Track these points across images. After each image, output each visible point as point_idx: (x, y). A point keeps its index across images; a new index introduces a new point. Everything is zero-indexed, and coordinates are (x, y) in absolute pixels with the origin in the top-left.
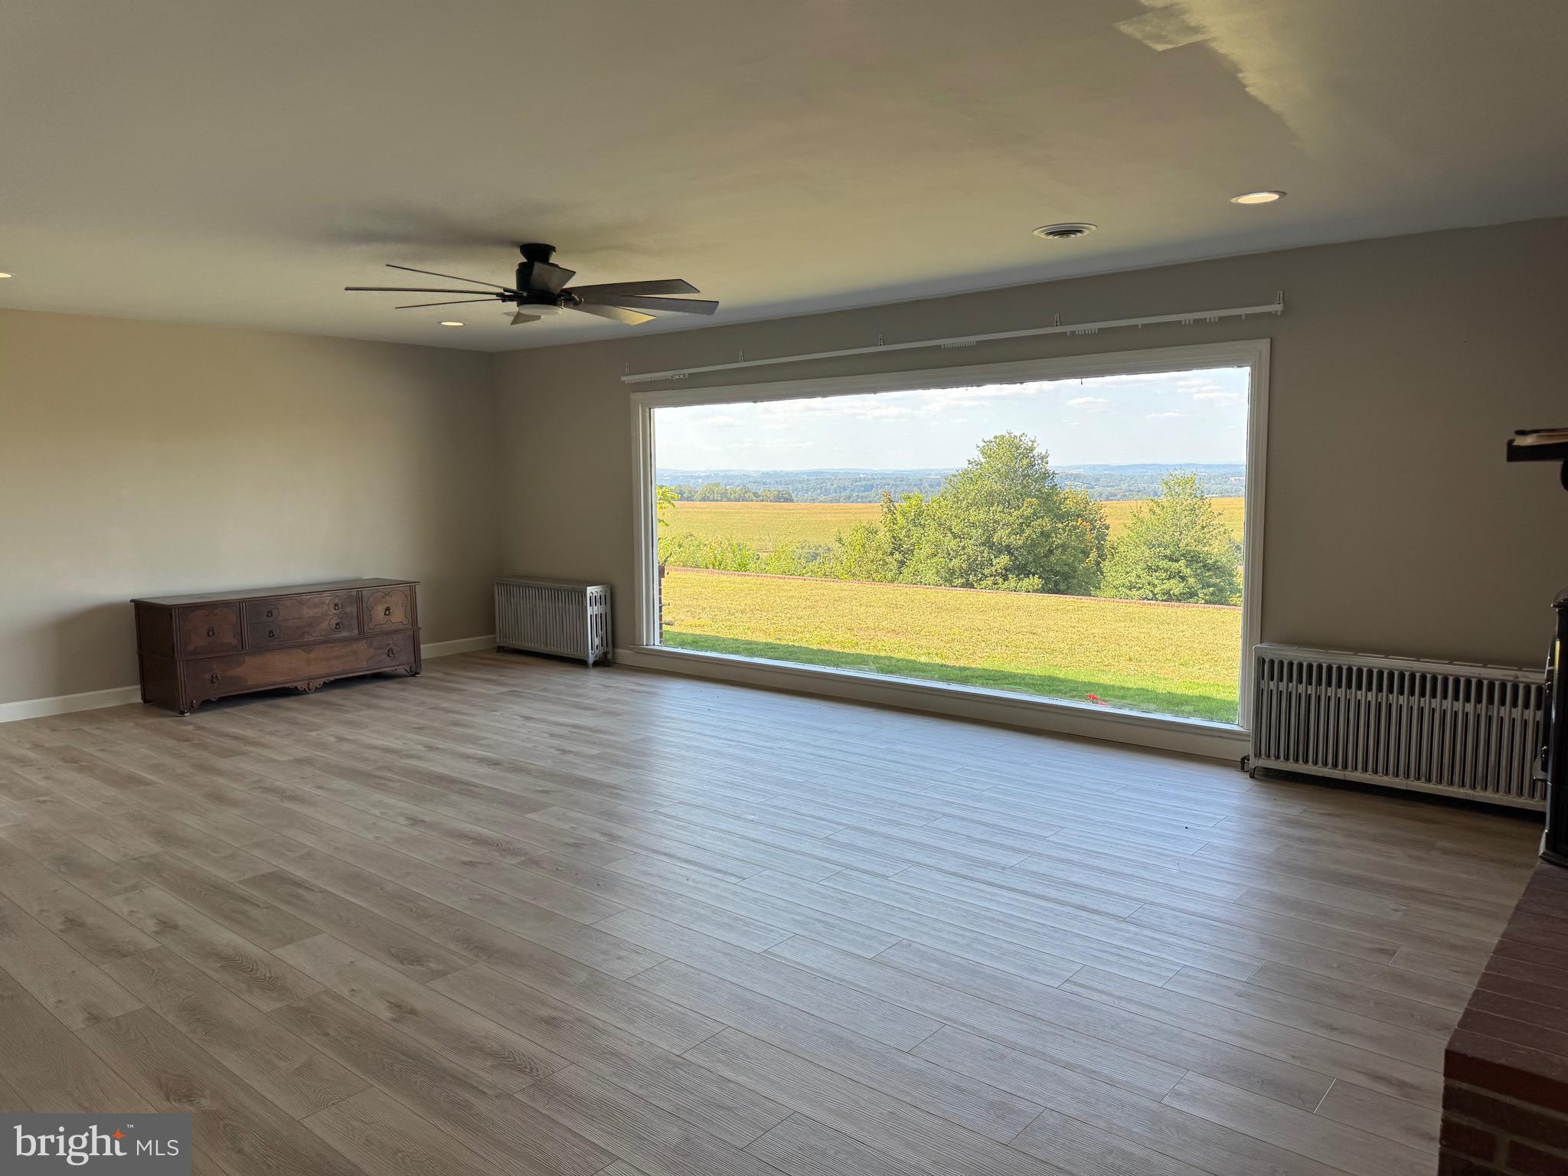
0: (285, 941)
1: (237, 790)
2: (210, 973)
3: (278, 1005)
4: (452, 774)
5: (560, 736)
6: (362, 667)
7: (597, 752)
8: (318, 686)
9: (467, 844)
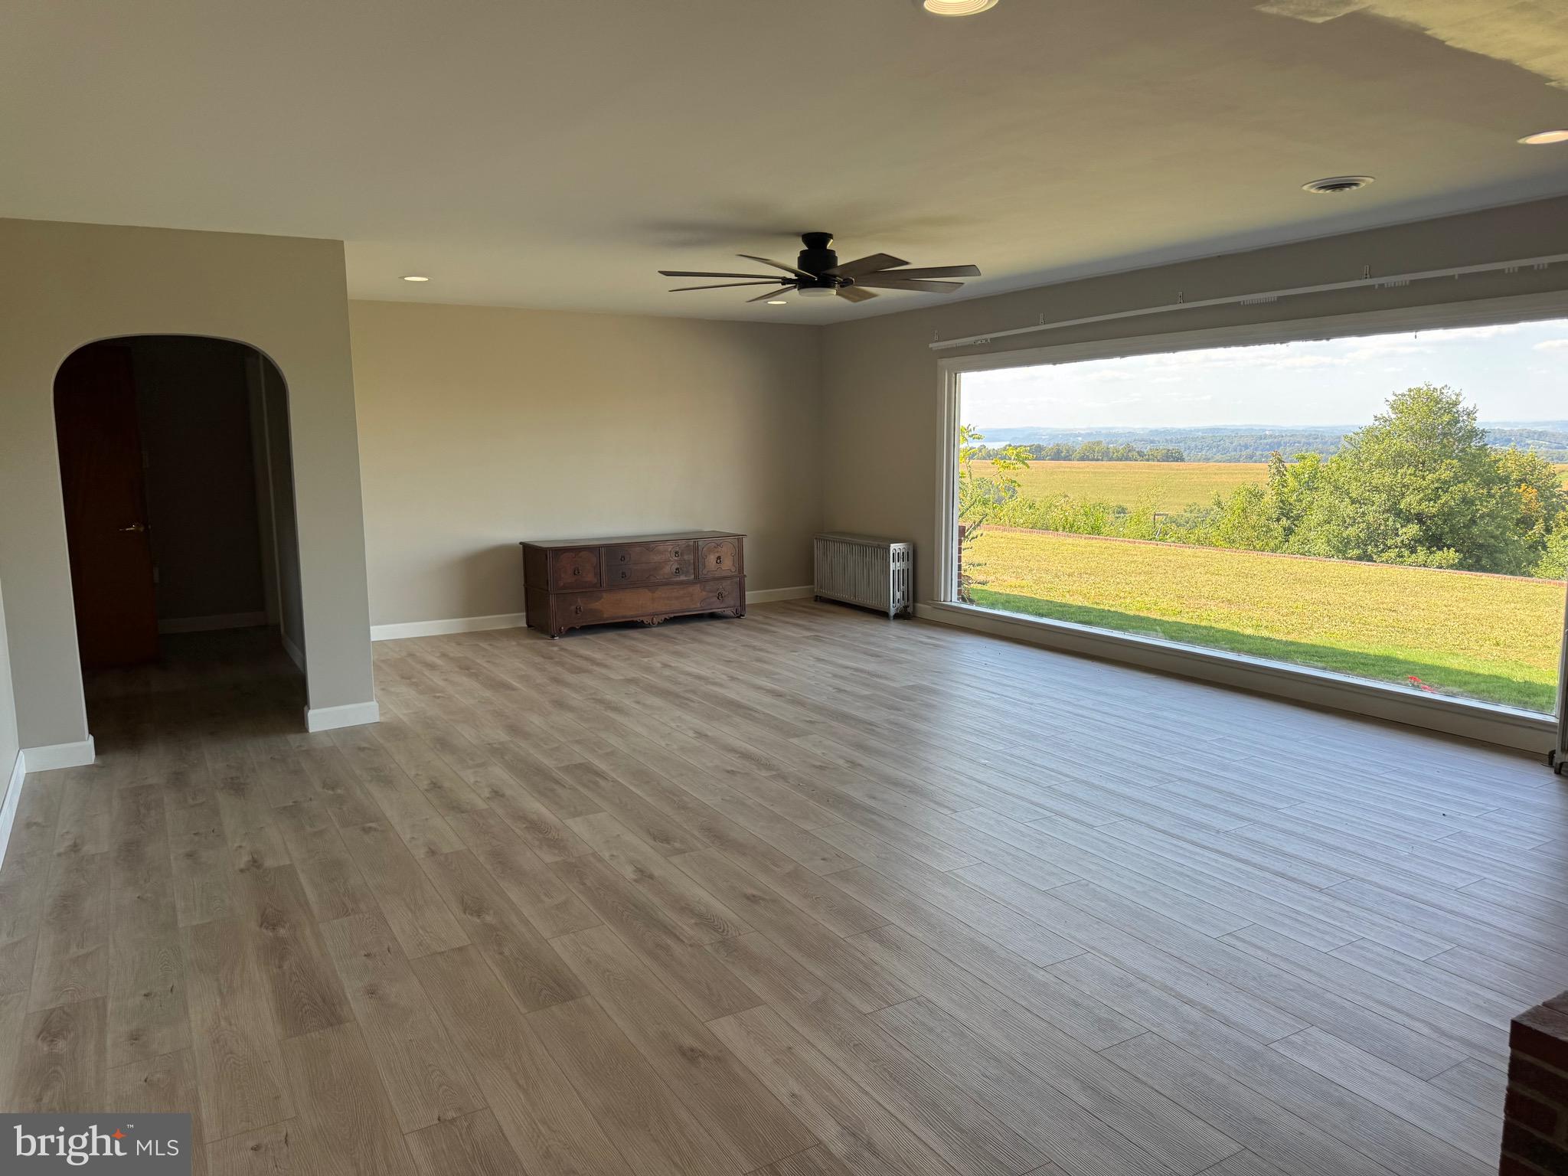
0: (576, 814)
1: (575, 699)
2: (517, 830)
3: (558, 859)
4: (742, 701)
5: (841, 677)
6: (696, 608)
7: (867, 693)
8: (661, 622)
9: (735, 757)
